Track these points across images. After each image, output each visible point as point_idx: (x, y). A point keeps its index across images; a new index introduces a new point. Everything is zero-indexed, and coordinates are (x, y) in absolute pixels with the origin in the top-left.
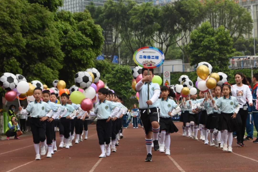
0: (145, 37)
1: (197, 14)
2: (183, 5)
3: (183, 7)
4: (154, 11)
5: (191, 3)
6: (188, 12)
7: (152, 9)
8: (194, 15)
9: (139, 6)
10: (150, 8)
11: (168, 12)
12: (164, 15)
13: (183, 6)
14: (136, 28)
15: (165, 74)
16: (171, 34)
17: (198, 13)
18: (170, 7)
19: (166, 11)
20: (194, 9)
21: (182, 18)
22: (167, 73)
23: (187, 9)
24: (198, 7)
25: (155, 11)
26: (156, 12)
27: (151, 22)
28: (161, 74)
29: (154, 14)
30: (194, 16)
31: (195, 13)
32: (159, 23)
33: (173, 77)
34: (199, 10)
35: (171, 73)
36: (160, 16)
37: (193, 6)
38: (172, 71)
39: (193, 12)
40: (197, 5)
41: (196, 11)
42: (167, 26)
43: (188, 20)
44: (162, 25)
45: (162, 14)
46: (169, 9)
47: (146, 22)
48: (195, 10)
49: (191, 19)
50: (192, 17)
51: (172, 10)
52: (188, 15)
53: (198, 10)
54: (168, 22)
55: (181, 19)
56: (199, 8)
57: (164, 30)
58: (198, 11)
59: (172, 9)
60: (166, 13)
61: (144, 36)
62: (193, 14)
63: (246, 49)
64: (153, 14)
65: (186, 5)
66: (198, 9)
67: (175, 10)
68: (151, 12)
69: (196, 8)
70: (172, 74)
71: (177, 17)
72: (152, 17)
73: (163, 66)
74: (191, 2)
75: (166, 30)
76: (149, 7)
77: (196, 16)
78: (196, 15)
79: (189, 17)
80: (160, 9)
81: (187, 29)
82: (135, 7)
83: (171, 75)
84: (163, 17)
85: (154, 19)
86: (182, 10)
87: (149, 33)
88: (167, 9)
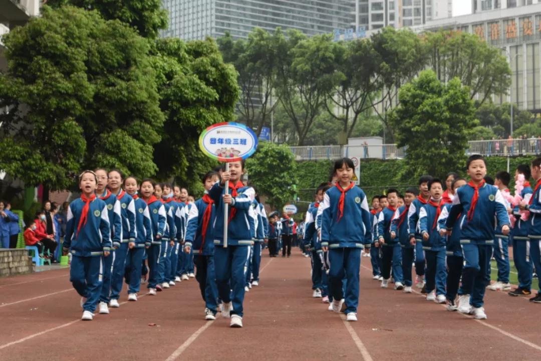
0: (318, 95)
1: (412, 57)
2: (386, 40)
3: (386, 45)
4: (335, 50)
5: (401, 37)
6: (396, 53)
7: (332, 46)
8: (406, 59)
9: (310, 41)
10: (328, 45)
11: (360, 52)
12: (352, 57)
13: (386, 43)
14: (302, 79)
16: (364, 92)
17: (413, 55)
18: (363, 44)
19: (357, 51)
20: (406, 49)
21: (384, 63)
22: (355, 160)
23: (393, 49)
24: (414, 45)
25: (338, 50)
26: (338, 52)
27: (329, 70)
29: (336, 56)
30: (405, 61)
31: (409, 54)
32: (343, 71)
33: (366, 167)
34: (416, 50)
35: (362, 160)
36: (346, 61)
37: (404, 43)
39: (405, 53)
40: (411, 41)
41: (410, 51)
42: (357, 77)
43: (395, 66)
44: (349, 76)
45: (349, 56)
46: (363, 46)
47: (321, 70)
48: (409, 49)
49: (401, 66)
50: (402, 61)
51: (368, 49)
52: (396, 59)
53: (414, 50)
54: (359, 70)
55: (382, 65)
56: (416, 46)
57: (352, 85)
58: (413, 52)
59: (367, 46)
60: (357, 54)
61: (316, 93)
62: (404, 56)
63: (496, 123)
64: (333, 56)
65: (392, 40)
66: (413, 47)
67: (373, 49)
68: (330, 52)
69: (409, 47)
70: (363, 163)
71: (376, 62)
72: (331, 61)
73: (347, 147)
74: (401, 35)
75: (356, 84)
76: (326, 44)
77: (410, 61)
78: (409, 58)
79: (396, 61)
80: (345, 47)
81: (392, 83)
82: (303, 42)
83: (361, 164)
84: (350, 60)
85: (335, 65)
86: (384, 49)
87: (326, 88)
88: (359, 46)
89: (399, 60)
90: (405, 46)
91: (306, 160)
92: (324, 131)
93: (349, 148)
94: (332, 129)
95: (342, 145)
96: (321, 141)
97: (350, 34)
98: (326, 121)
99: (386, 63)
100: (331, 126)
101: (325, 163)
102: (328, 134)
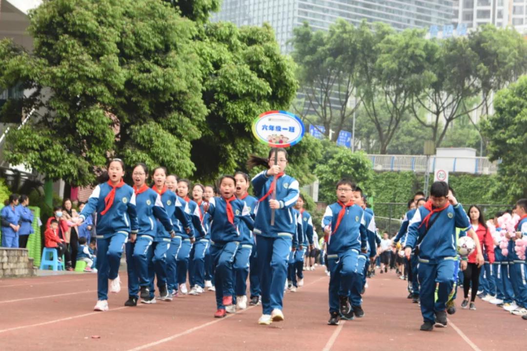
0: (405, 97)
1: (514, 59)
2: (485, 38)
3: (485, 44)
4: (426, 48)
5: (503, 37)
6: (495, 54)
7: (424, 43)
8: (507, 61)
9: (397, 37)
10: (419, 42)
11: (455, 51)
12: (446, 56)
13: (485, 42)
14: (388, 78)
15: (439, 175)
16: (458, 97)
17: (515, 57)
18: (459, 43)
19: (451, 50)
20: (507, 49)
21: (482, 65)
22: (442, 173)
23: (493, 49)
24: (516, 45)
25: (430, 48)
26: (430, 51)
27: (419, 69)
28: (430, 173)
29: (427, 54)
30: (506, 64)
31: (510, 56)
32: (434, 72)
33: (454, 182)
34: (519, 52)
35: (450, 174)
36: (438, 60)
37: (506, 44)
38: (452, 170)
39: (505, 55)
40: (514, 41)
41: (512, 53)
42: (451, 80)
43: (494, 69)
44: (441, 76)
45: (442, 55)
46: (458, 45)
47: (409, 69)
48: (510, 51)
49: (501, 69)
50: (502, 64)
51: (464, 49)
52: (496, 61)
53: (516, 51)
54: (452, 71)
55: (479, 66)
56: (519, 47)
57: (443, 87)
58: (515, 53)
59: (463, 45)
60: (451, 53)
61: (403, 95)
62: (505, 58)
64: (424, 54)
65: (492, 39)
66: (515, 49)
67: (470, 49)
68: (420, 49)
69: (511, 47)
70: (452, 176)
71: (473, 63)
72: (421, 60)
73: (435, 158)
74: (503, 34)
75: (448, 86)
76: (417, 40)
77: (512, 64)
78: (510, 60)
79: (496, 64)
80: (437, 44)
81: (490, 88)
82: (391, 37)
83: (449, 178)
84: (443, 60)
85: (426, 65)
86: (483, 49)
87: (414, 90)
88: (453, 45)
89: (498, 62)
90: (506, 46)
91: (388, 171)
92: (413, 139)
93: (437, 160)
94: (422, 138)
95: (428, 155)
96: (409, 151)
97: (450, 31)
98: (416, 128)
99: (485, 65)
100: (420, 134)
101: (408, 175)
102: (418, 143)
